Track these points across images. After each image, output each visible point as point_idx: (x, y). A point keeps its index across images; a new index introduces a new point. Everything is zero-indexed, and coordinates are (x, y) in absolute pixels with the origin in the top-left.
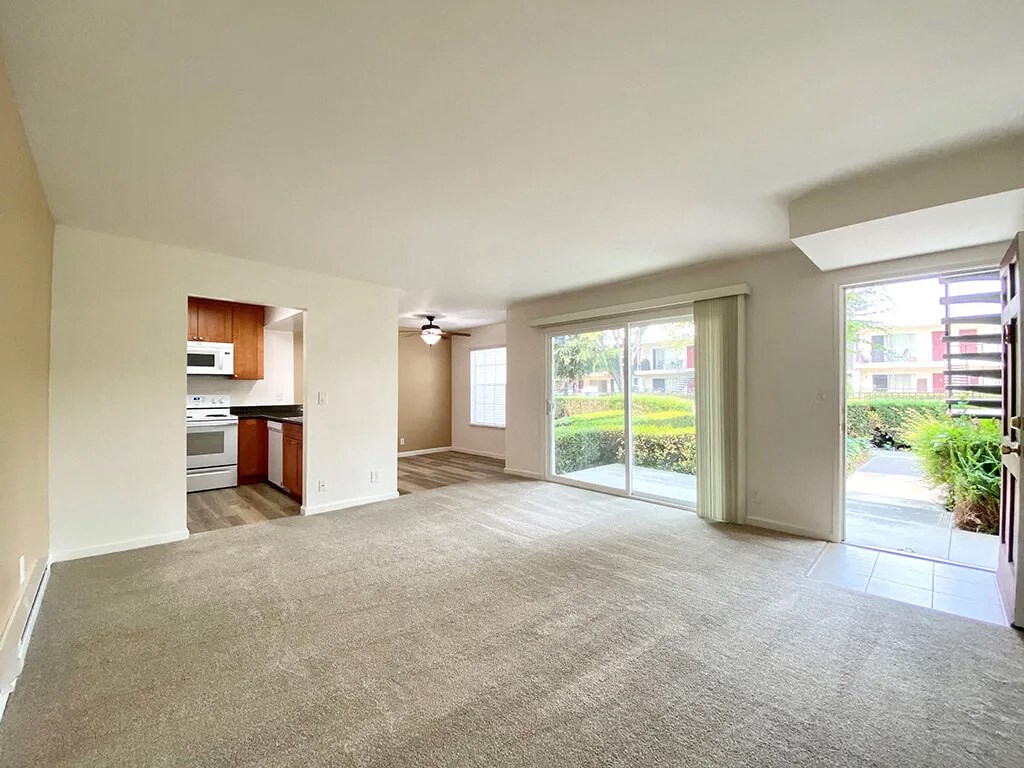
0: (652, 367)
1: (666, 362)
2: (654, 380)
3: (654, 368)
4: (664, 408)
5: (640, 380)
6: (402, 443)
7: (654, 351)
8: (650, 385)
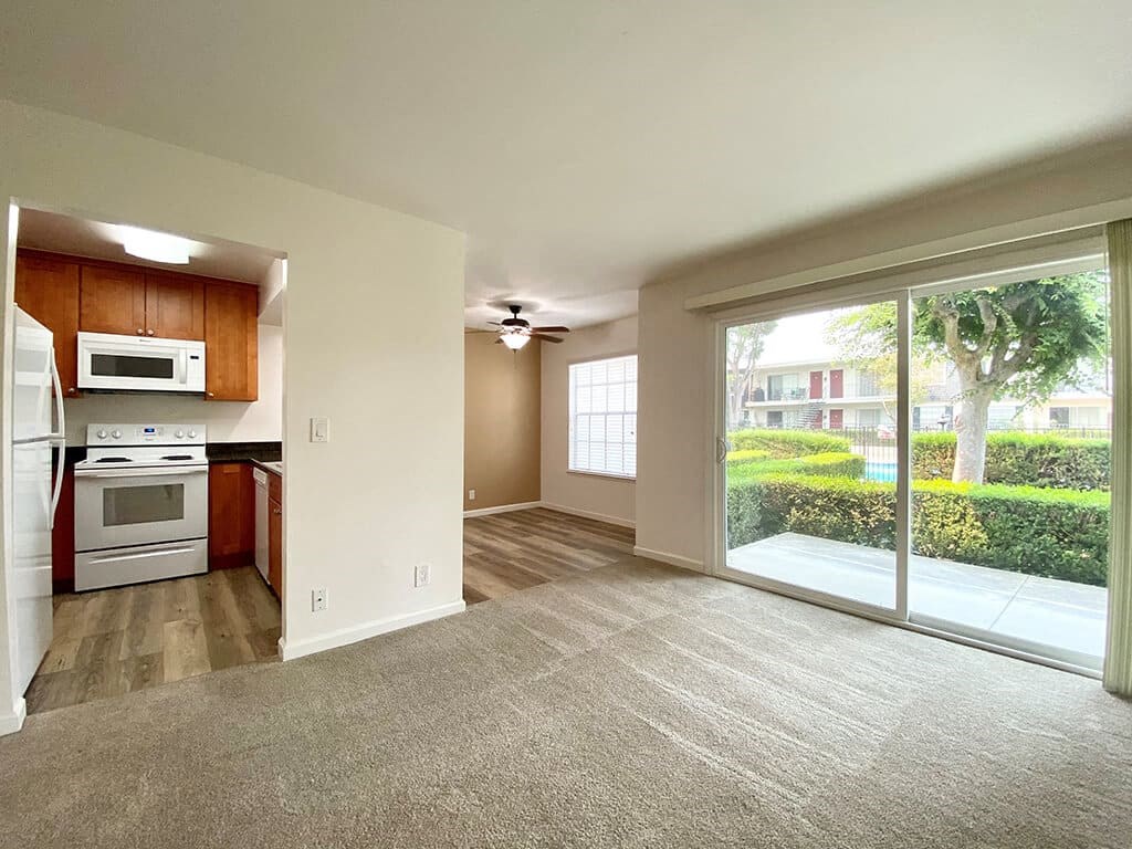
0: (766, 398)
1: (785, 392)
2: (770, 413)
3: (770, 399)
4: (812, 448)
5: (752, 414)
6: (472, 497)
7: (770, 378)
8: (764, 419)
